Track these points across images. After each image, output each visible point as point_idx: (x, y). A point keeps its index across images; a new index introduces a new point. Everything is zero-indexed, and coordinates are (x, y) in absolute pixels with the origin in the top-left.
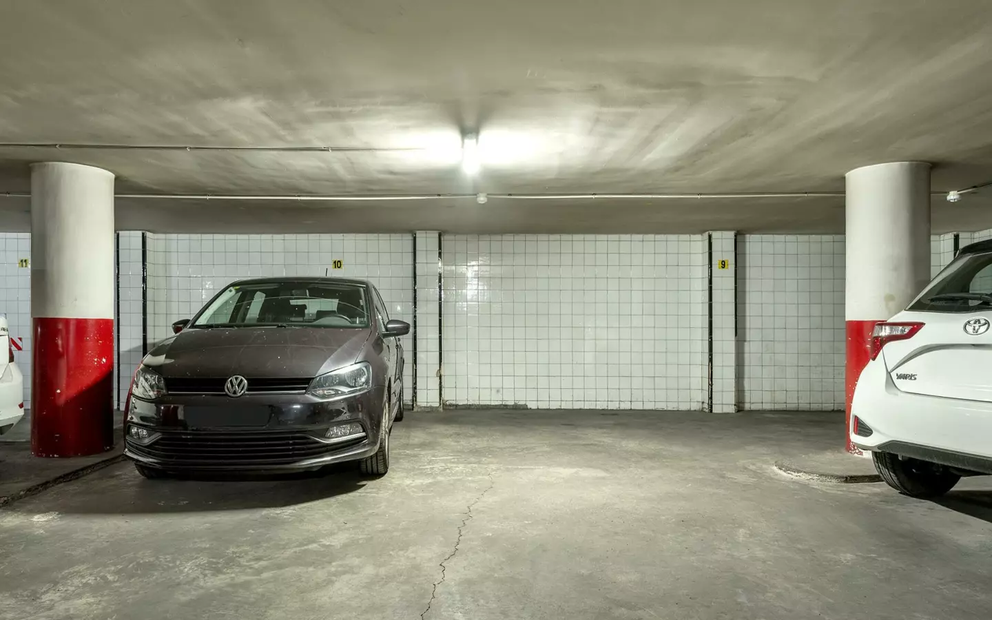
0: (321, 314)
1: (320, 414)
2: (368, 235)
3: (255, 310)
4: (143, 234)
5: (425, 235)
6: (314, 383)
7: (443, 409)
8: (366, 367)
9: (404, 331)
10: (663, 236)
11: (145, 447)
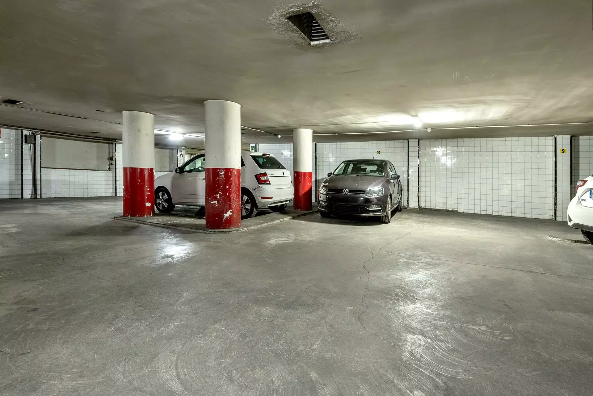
0: (372, 171)
1: (368, 201)
2: (391, 141)
3: (350, 169)
4: (316, 143)
5: (412, 141)
6: (366, 192)
7: (420, 209)
8: (382, 189)
9: (398, 178)
10: (529, 137)
11: (324, 207)
